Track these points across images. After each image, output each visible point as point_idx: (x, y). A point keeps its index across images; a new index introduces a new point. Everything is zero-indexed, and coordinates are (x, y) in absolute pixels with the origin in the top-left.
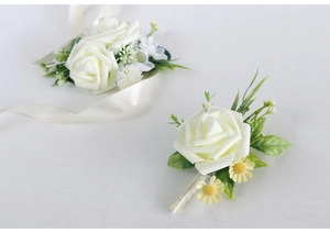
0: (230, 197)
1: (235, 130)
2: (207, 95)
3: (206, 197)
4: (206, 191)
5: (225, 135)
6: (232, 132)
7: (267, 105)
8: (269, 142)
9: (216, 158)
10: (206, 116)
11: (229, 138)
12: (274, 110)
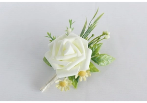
0: (75, 87)
1: (82, 52)
2: (70, 21)
3: (61, 87)
4: (61, 84)
5: (75, 56)
6: (80, 54)
7: (104, 34)
8: (102, 58)
9: (68, 69)
10: (66, 41)
11: (78, 58)
12: (108, 37)
